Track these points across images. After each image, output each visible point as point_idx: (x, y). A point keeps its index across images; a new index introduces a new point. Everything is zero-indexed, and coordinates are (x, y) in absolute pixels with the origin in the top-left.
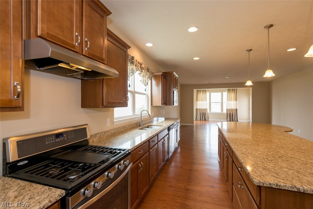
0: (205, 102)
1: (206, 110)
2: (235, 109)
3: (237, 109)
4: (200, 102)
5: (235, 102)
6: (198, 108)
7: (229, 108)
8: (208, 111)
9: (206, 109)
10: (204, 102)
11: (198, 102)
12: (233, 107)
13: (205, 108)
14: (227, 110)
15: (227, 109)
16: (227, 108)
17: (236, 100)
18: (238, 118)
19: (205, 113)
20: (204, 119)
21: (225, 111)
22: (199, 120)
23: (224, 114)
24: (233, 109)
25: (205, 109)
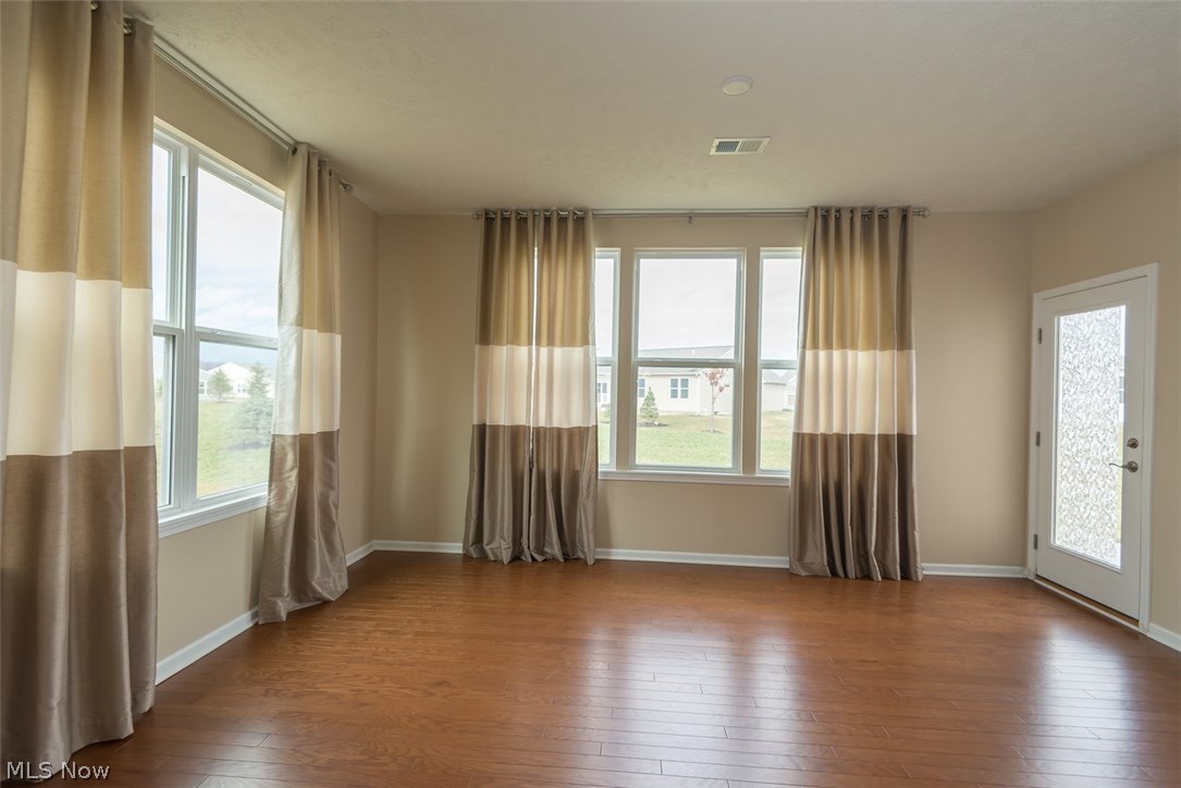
0: (577, 352)
1: (582, 447)
2: (885, 439)
3: (904, 441)
4: (523, 351)
5: (885, 359)
6: (501, 417)
7: (822, 429)
8: (606, 458)
9: (582, 437)
10: (564, 357)
11: (500, 353)
12: (865, 417)
13: (576, 421)
14: (805, 445)
15: (799, 438)
16: (807, 429)
17: (902, 341)
18: (919, 535)
19: (574, 478)
20: (555, 549)
21: (776, 460)
22: (506, 556)
23: (771, 486)
24: (866, 440)
25: (571, 431)
